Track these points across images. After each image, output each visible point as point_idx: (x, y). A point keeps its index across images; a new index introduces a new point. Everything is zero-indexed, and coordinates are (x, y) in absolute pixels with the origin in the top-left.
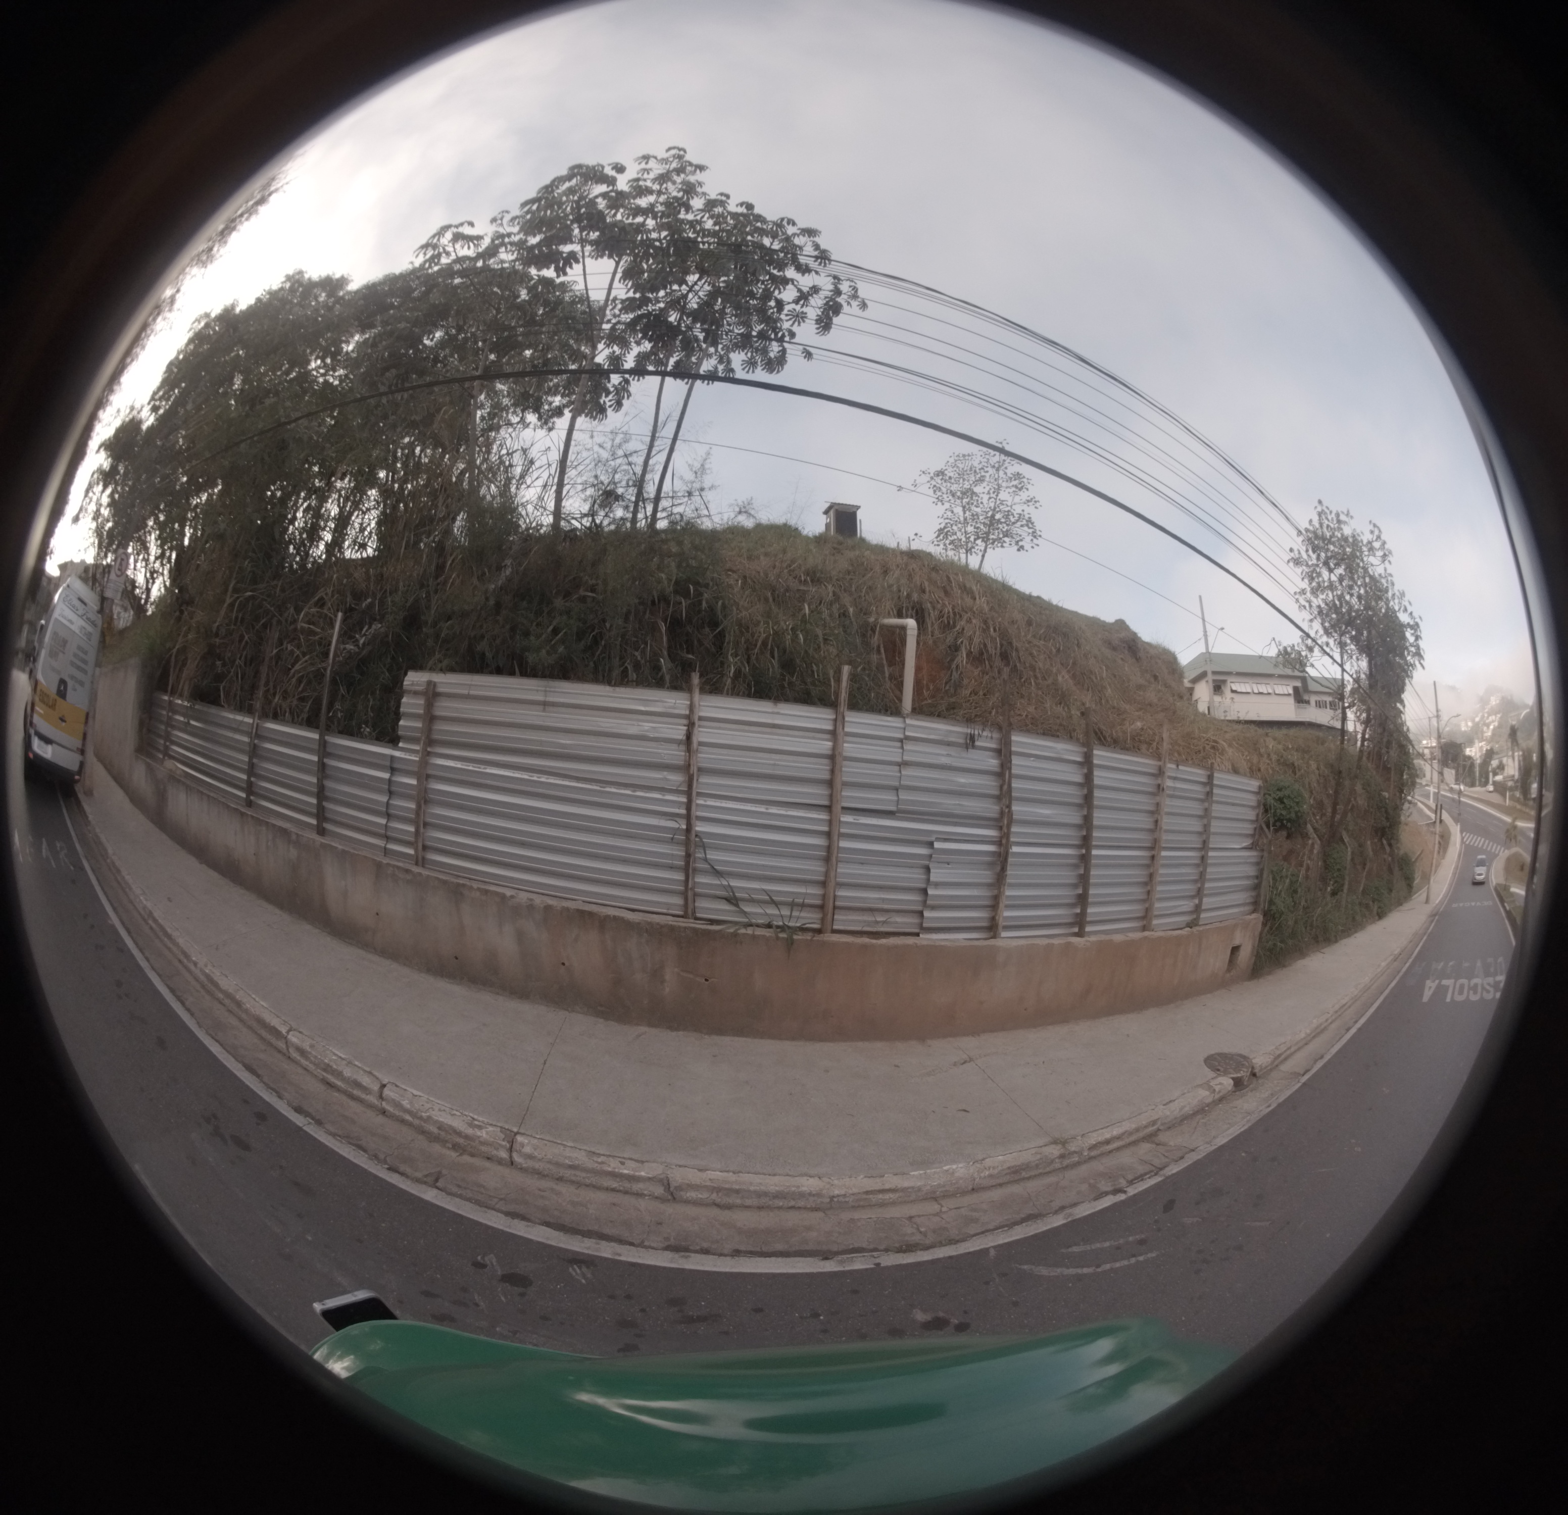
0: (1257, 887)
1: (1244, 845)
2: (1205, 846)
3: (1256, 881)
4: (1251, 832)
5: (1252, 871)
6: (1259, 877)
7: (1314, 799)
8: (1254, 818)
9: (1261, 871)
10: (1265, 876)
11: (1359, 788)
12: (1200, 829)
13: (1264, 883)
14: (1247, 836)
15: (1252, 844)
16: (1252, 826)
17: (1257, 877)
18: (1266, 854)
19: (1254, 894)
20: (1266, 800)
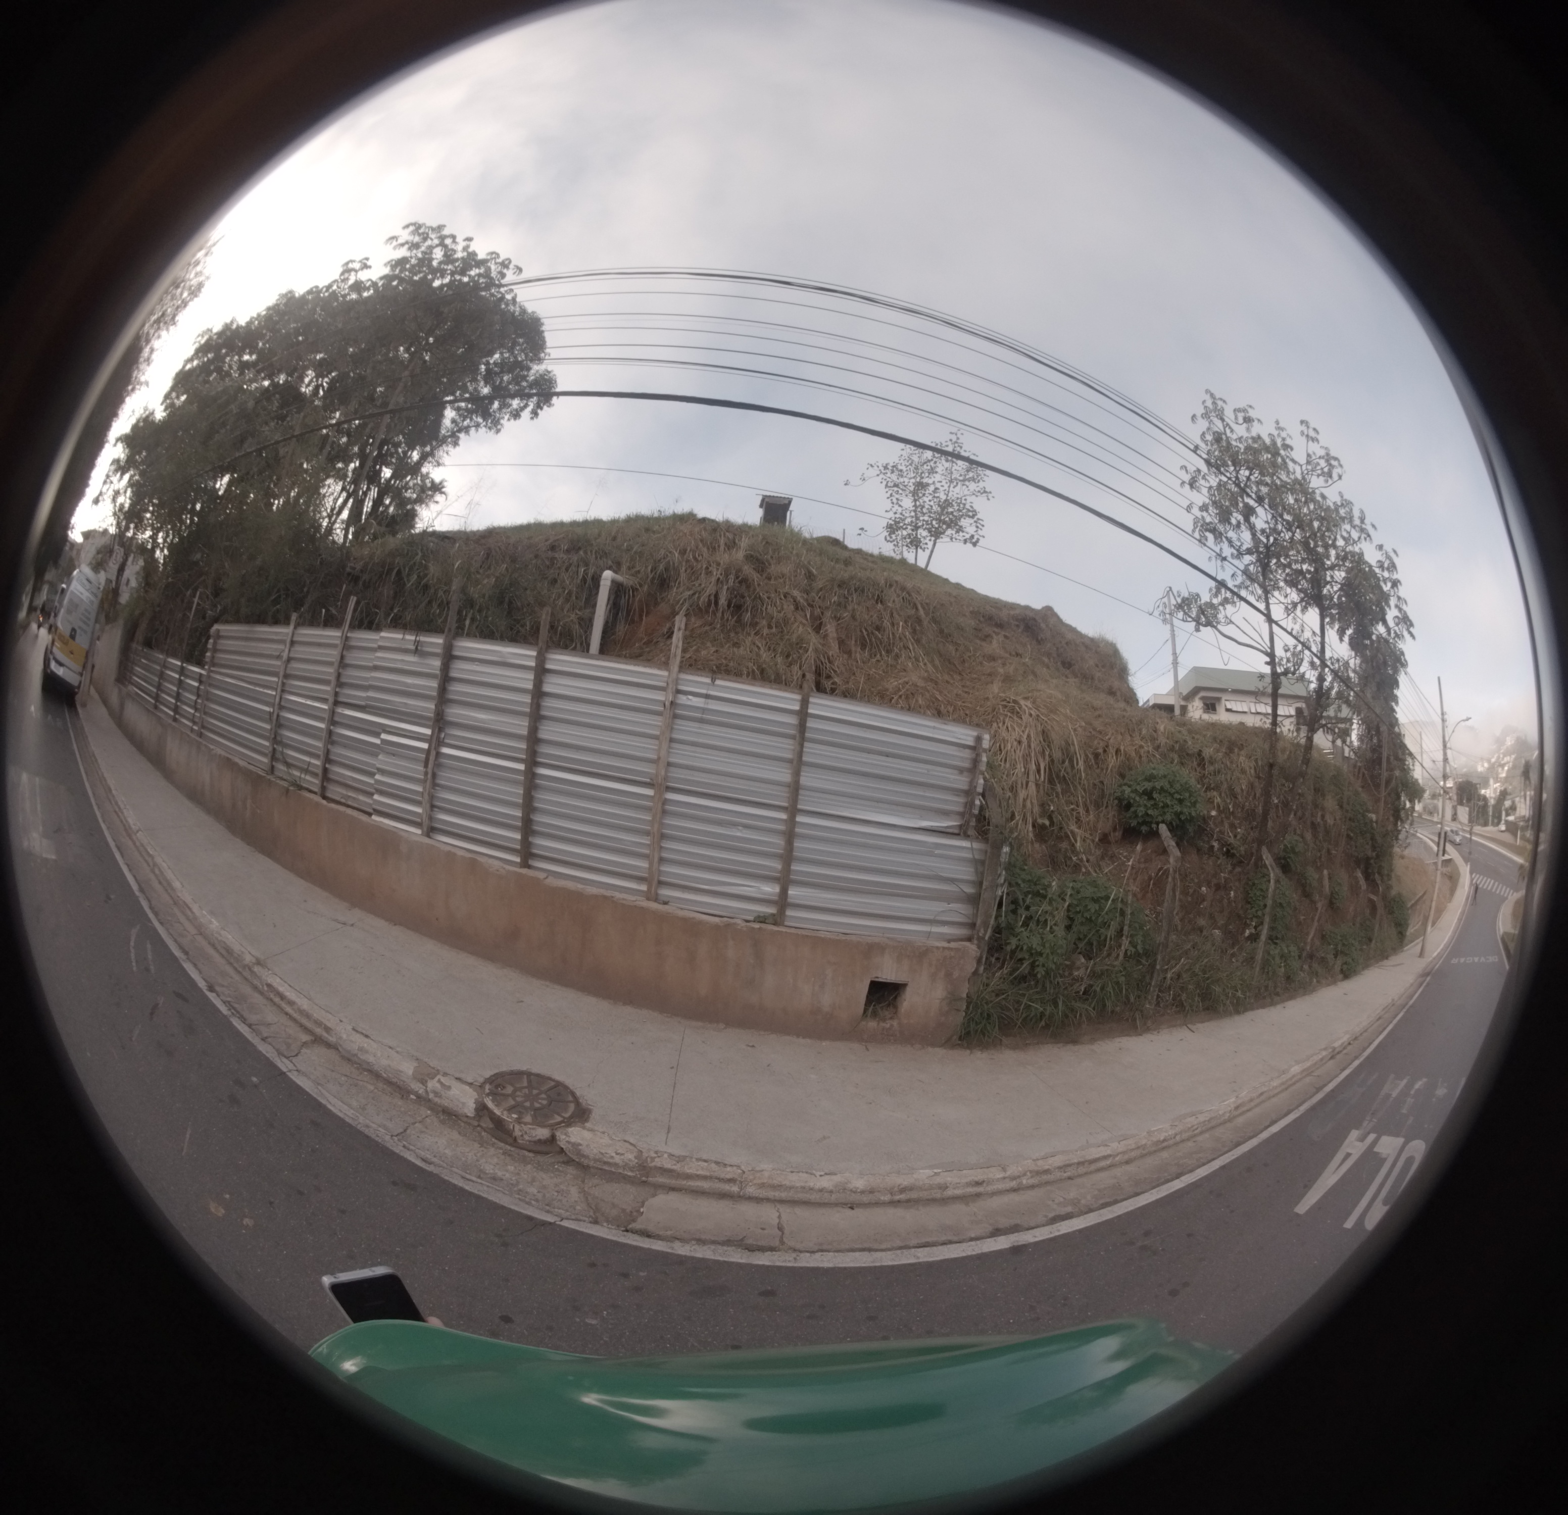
17: (973, 881)
20: (1123, 792)
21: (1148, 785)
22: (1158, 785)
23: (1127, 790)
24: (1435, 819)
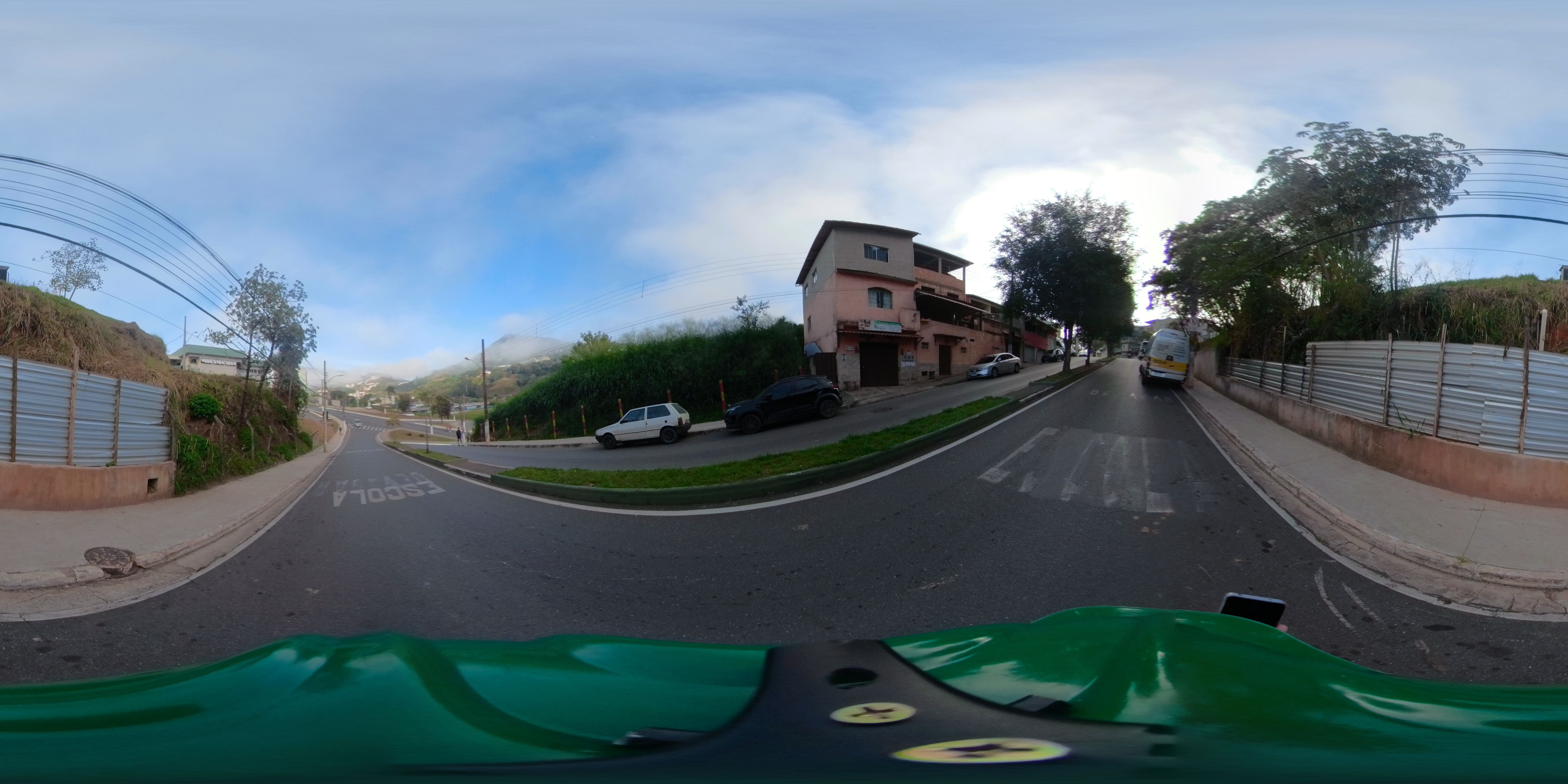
0: (169, 447)
1: (154, 423)
2: (115, 422)
3: (167, 443)
4: (162, 416)
5: (165, 438)
6: (170, 441)
7: (229, 406)
8: (163, 409)
9: (171, 438)
10: (173, 441)
11: (264, 403)
12: (114, 411)
13: (173, 445)
14: (158, 418)
15: (162, 422)
16: (162, 413)
17: (168, 441)
18: (173, 429)
19: (168, 450)
20: (191, 404)
21: (200, 401)
22: (205, 401)
23: (193, 403)
24: (317, 405)
